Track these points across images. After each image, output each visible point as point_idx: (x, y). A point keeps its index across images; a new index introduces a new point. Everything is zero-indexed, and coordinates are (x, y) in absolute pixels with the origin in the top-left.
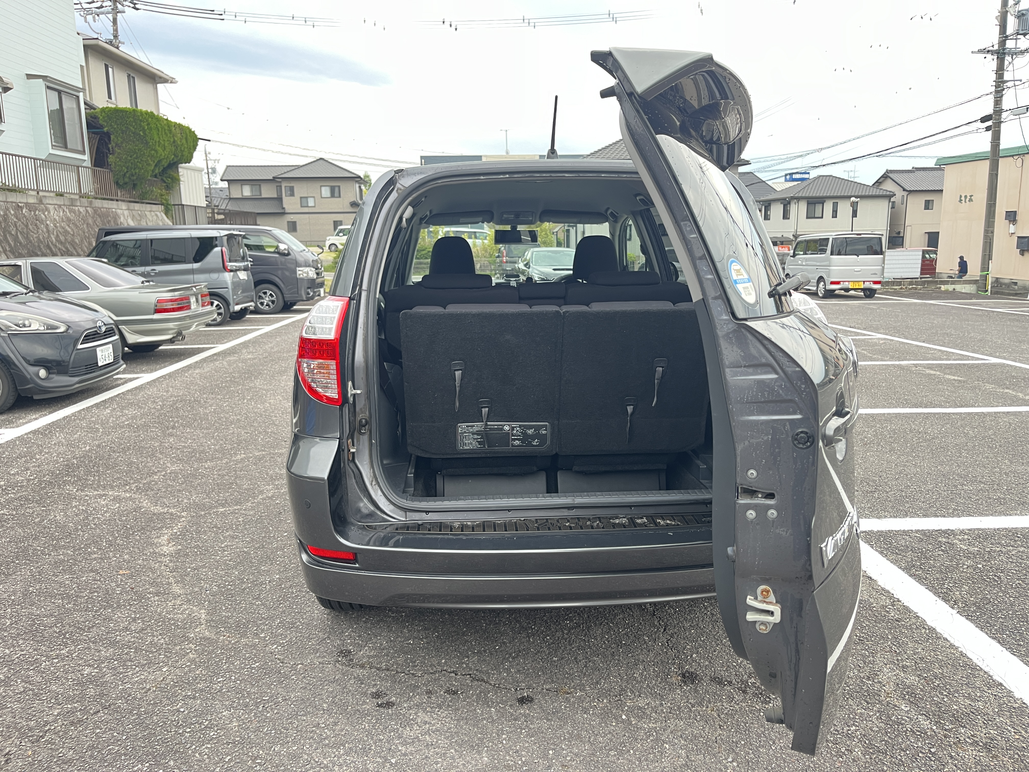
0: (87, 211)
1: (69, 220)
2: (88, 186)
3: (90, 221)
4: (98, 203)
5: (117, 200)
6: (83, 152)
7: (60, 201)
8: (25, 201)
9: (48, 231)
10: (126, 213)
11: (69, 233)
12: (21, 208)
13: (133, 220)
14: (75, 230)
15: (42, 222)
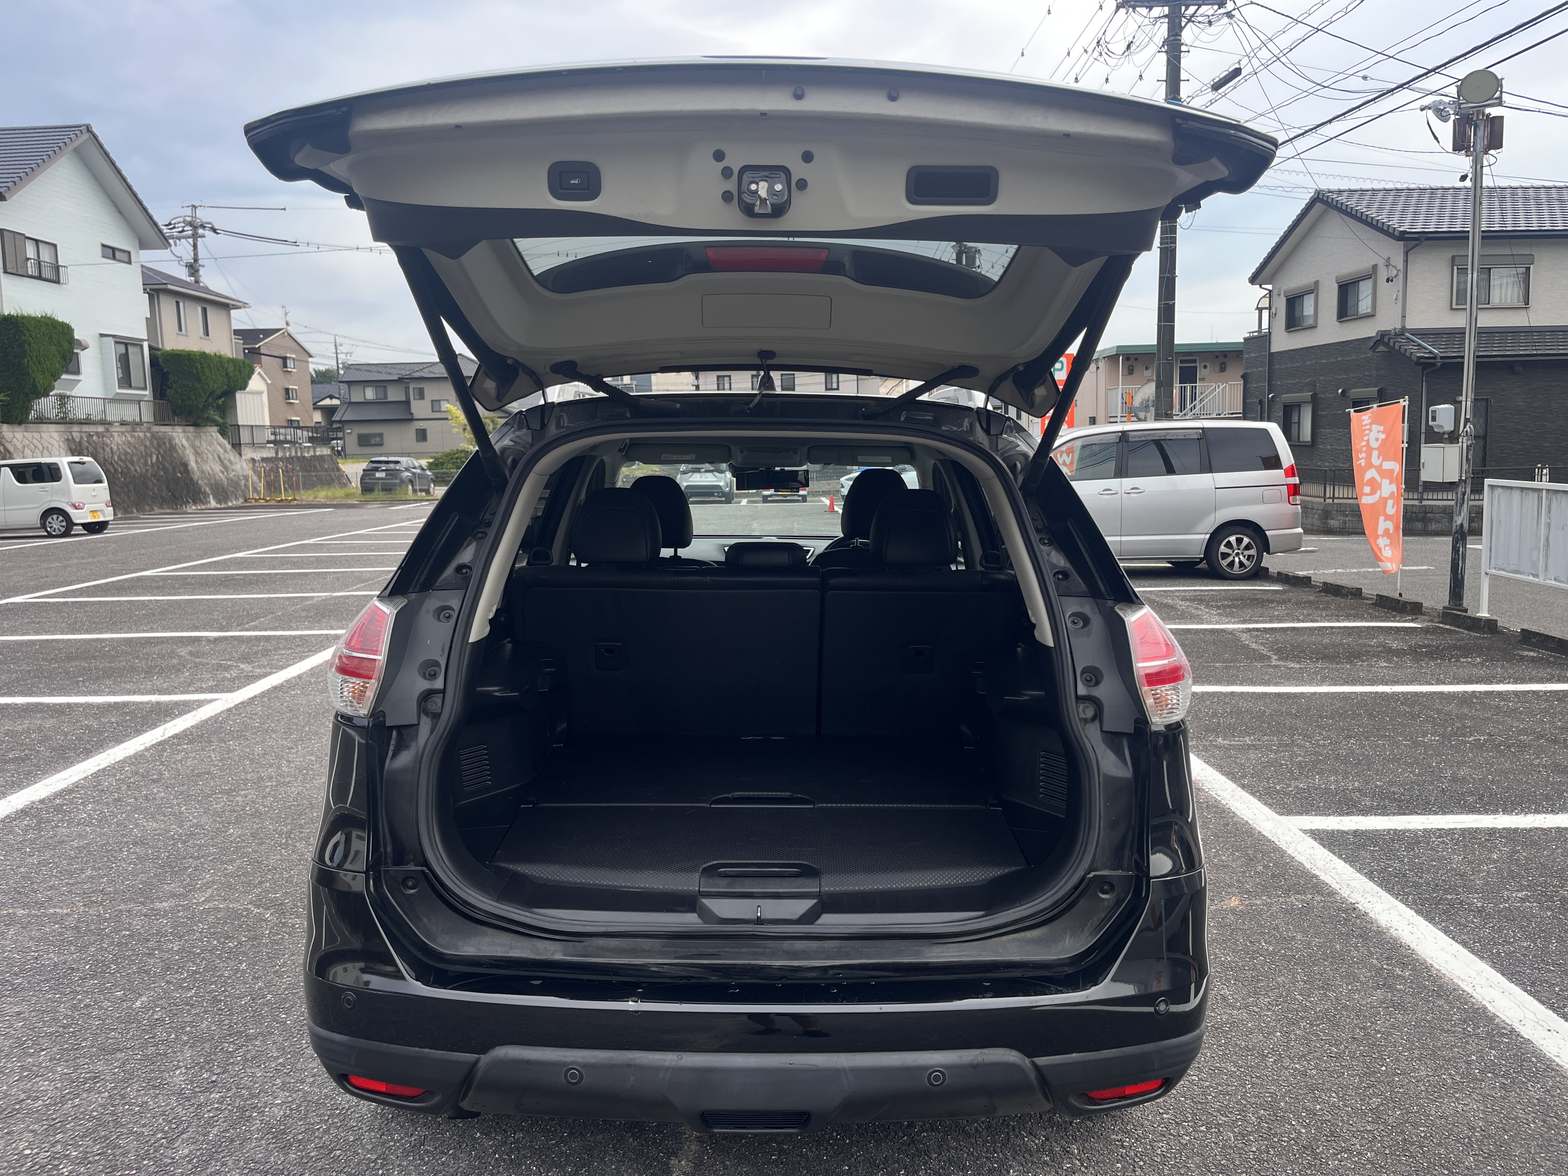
0: (145, 436)
1: (129, 443)
2: (147, 416)
3: (148, 444)
4: (156, 429)
5: (174, 425)
6: (145, 389)
7: (123, 429)
8: (95, 430)
9: (112, 452)
10: (181, 435)
11: (129, 453)
12: (92, 436)
13: (187, 440)
14: (134, 451)
15: (107, 445)
